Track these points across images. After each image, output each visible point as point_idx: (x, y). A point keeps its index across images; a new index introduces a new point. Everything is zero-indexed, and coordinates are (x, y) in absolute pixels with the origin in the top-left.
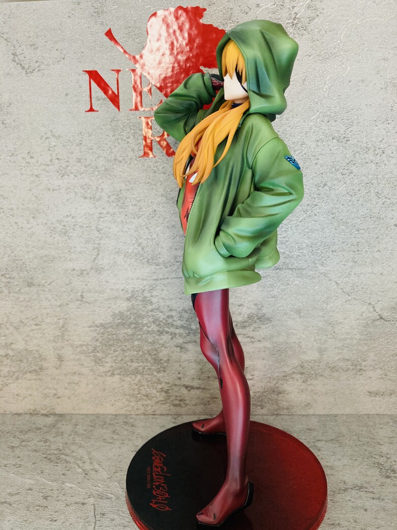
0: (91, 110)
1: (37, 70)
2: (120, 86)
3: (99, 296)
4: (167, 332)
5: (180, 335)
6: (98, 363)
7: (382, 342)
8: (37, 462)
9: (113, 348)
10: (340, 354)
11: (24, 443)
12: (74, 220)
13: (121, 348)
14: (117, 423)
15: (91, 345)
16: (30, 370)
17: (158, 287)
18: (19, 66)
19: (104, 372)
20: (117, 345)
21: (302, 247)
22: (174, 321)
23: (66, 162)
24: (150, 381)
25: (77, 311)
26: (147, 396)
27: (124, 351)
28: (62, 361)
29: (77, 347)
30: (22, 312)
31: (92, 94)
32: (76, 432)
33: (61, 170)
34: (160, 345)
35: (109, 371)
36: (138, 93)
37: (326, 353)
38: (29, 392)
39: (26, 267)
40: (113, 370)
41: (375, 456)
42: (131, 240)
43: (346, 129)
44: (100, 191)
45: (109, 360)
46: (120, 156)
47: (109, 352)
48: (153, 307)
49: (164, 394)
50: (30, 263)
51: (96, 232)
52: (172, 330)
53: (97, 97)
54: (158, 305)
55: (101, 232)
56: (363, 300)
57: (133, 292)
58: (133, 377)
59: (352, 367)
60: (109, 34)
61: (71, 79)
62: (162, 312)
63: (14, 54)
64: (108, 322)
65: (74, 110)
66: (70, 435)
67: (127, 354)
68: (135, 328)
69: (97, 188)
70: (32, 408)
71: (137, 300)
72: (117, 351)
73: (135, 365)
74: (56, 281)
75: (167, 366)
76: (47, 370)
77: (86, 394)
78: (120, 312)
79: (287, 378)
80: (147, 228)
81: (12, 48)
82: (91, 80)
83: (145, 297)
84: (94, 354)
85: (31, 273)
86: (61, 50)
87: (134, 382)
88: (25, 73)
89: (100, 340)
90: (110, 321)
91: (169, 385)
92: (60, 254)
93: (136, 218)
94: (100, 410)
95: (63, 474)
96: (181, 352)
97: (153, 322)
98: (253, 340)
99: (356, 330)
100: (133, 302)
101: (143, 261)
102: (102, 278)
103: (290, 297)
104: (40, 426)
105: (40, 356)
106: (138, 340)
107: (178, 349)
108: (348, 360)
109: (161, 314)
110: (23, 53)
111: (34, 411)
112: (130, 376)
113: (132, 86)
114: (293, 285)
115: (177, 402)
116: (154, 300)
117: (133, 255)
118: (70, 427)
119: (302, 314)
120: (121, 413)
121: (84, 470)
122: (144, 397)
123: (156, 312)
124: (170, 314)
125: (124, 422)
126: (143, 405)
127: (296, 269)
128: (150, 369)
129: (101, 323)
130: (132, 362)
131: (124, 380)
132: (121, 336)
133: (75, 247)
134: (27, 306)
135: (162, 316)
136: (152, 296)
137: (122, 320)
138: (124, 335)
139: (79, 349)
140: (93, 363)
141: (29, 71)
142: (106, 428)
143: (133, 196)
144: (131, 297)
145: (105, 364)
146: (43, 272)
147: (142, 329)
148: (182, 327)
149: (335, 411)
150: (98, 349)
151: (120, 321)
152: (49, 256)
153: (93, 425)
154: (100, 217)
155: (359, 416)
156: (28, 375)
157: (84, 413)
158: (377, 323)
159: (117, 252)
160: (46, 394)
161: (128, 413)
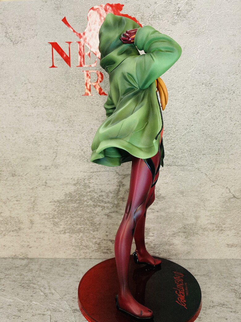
0: (53, 66)
1: (20, 42)
2: (71, 52)
3: (56, 182)
4: (99, 206)
5: (108, 208)
6: (56, 226)
7: (235, 212)
8: (15, 288)
9: (65, 216)
10: (208, 220)
11: (7, 276)
12: (41, 135)
13: (70, 216)
14: (67, 264)
15: (51, 214)
16: (13, 230)
17: (93, 177)
18: (9, 40)
19: (59, 231)
20: (67, 214)
21: (184, 151)
22: (104, 198)
23: (37, 98)
24: (89, 237)
25: (43, 192)
26: (86, 247)
27: (72, 218)
28: (33, 224)
29: (42, 215)
30: (8, 192)
31: (54, 57)
32: (41, 270)
33: (34, 104)
34: (94, 214)
35: (63, 231)
36: (82, 56)
37: (200, 219)
38: (12, 244)
39: (11, 164)
40: (65, 230)
41: (232, 285)
42: (77, 147)
43: (211, 78)
44: (58, 116)
45: (62, 223)
46: (70, 95)
47: (62, 218)
48: (91, 189)
49: (97, 246)
50: (14, 162)
51: (55, 142)
52: (102, 204)
53: (57, 58)
54: (94, 188)
55: (58, 142)
56: (222, 185)
57: (78, 180)
58: (78, 234)
59: (216, 229)
60: (64, 20)
61: (40, 47)
62: (96, 193)
63: (6, 33)
64: (62, 199)
65: (43, 66)
66: (37, 271)
67: (74, 220)
68: (79, 203)
69: (56, 115)
70: (14, 254)
71: (80, 185)
72: (68, 217)
73: (79, 227)
74: (30, 173)
75: (99, 227)
76: (23, 230)
77: (47, 245)
78: (69, 193)
79: (175, 235)
80: (87, 139)
81: (5, 29)
82: (53, 48)
83: (85, 183)
84: (52, 220)
85: (14, 168)
86: (35, 30)
87: (78, 238)
88: (13, 44)
89: (57, 211)
90: (64, 198)
91: (100, 240)
92: (32, 156)
93: (80, 133)
94: (57, 256)
95: (31, 296)
96: (108, 218)
97: (91, 199)
98: (153, 211)
99: (219, 205)
100: (78, 186)
101: (84, 160)
102: (58, 171)
103: (176, 183)
104: (17, 266)
105: (19, 221)
106: (80, 210)
107: (106, 217)
108: (214, 224)
109: (95, 194)
110: (11, 32)
111: (14, 256)
112: (76, 234)
113: (78, 52)
114: (178, 176)
115: (106, 251)
116: (91, 185)
117: (78, 157)
118: (37, 267)
119: (184, 194)
120: (70, 258)
121: (45, 294)
122: (84, 247)
123: (92, 193)
124: (101, 194)
125: (72, 263)
126: (84, 253)
127: (180, 166)
128: (88, 229)
129: (58, 200)
130: (77, 225)
131: (72, 237)
132: (70, 209)
133: (42, 152)
134: (11, 189)
135: (96, 196)
136: (90, 183)
137: (71, 198)
138: (72, 207)
139: (44, 216)
140: (52, 226)
141: (15, 43)
142: (60, 267)
143: (79, 120)
144: (76, 183)
145: (60, 226)
146: (22, 167)
147: (83, 204)
148: (109, 202)
149: (206, 257)
150: (56, 216)
151: (69, 198)
152: (26, 157)
153: (52, 265)
154: (57, 133)
155: (221, 260)
156: (11, 233)
157: (46, 257)
158: (232, 200)
159: (68, 155)
160: (22, 245)
161: (74, 257)
